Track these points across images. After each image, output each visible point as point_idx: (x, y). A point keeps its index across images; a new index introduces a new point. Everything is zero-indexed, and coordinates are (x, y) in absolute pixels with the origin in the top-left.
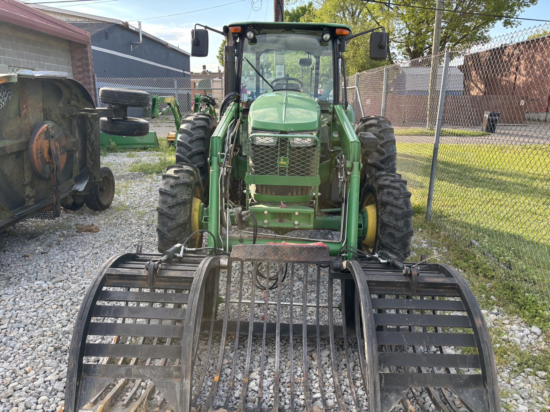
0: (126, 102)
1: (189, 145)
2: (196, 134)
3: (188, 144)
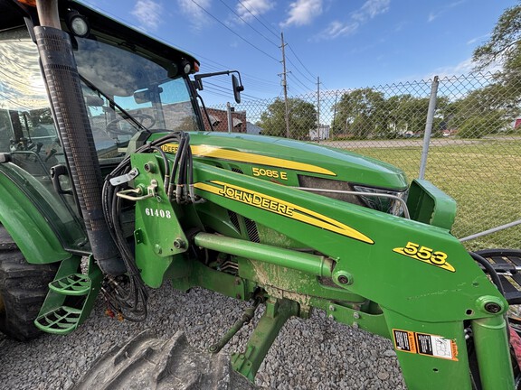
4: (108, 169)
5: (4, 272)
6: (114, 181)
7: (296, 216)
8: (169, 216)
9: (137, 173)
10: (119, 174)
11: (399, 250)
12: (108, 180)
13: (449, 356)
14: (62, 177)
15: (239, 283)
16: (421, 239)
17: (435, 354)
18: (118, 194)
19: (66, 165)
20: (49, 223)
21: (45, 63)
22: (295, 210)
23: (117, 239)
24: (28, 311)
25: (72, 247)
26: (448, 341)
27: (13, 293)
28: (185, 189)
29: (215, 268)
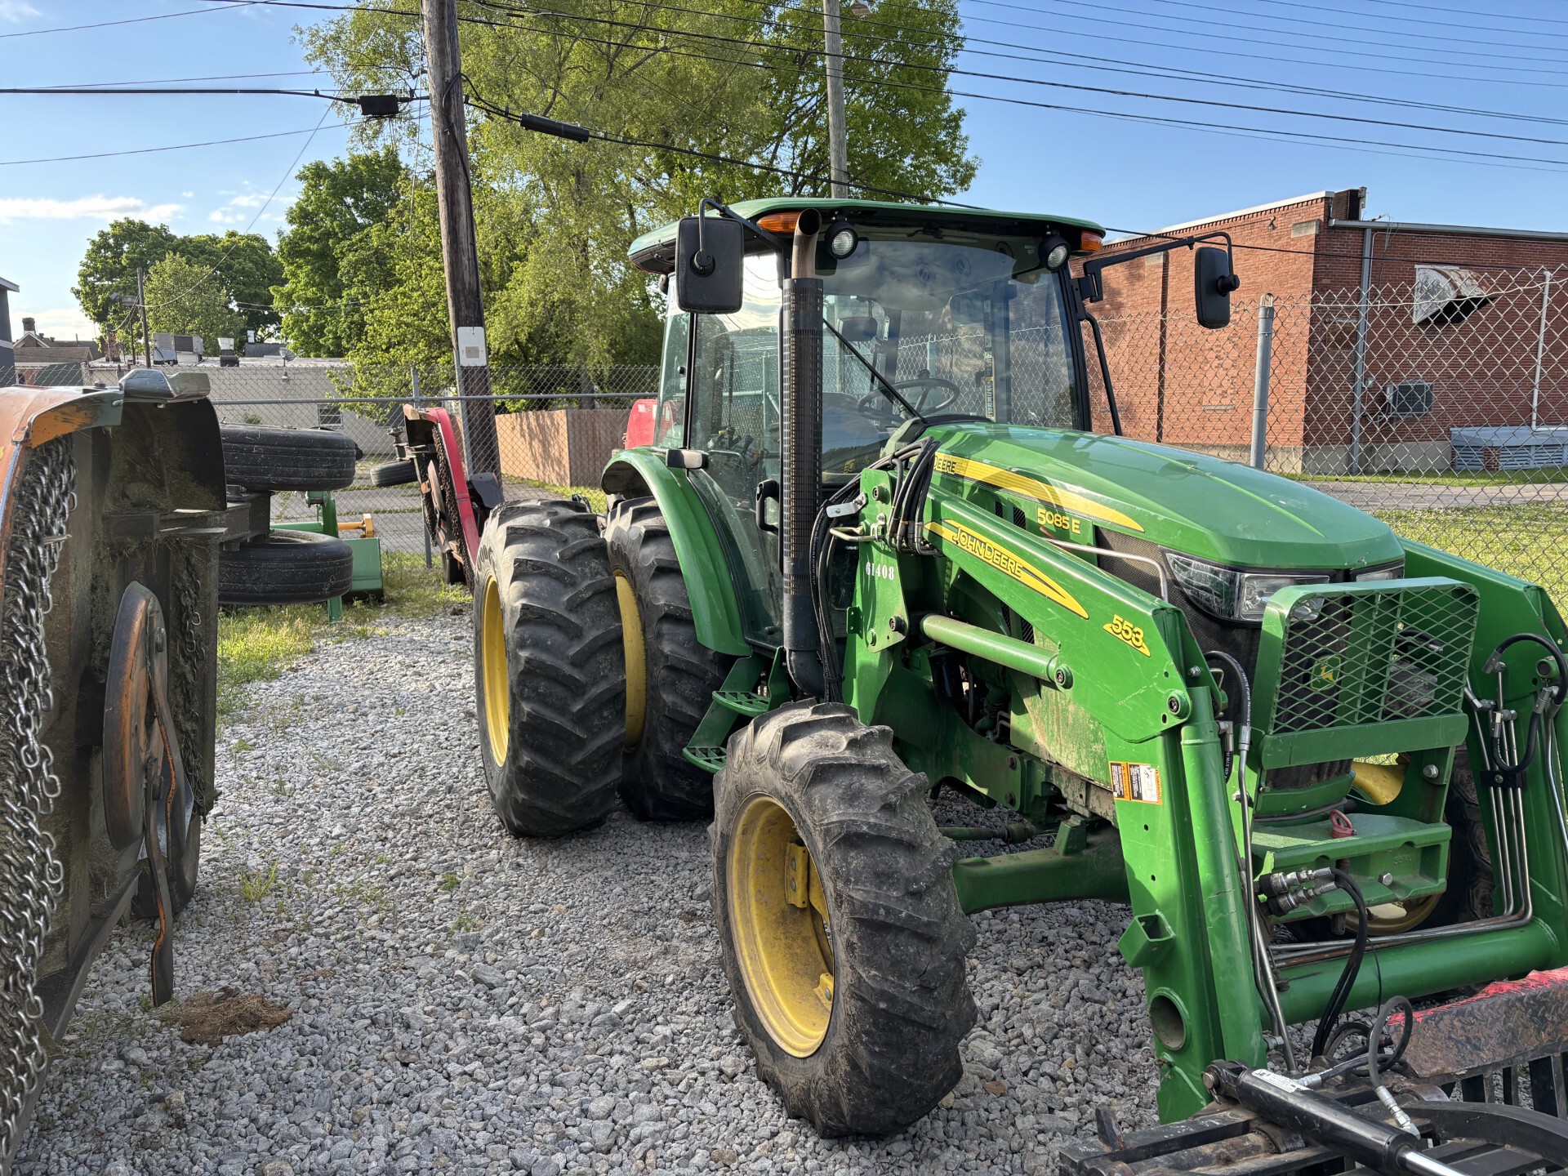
0: (295, 474)
1: (573, 618)
2: (584, 576)
3: (566, 615)
4: (829, 492)
5: (663, 653)
6: (832, 511)
7: (1025, 578)
8: (892, 577)
9: (864, 502)
10: (839, 501)
11: (1107, 627)
12: (825, 507)
13: (1155, 799)
14: (770, 500)
15: (1013, 766)
16: (1128, 613)
17: (1144, 798)
18: (832, 531)
19: (779, 482)
20: (734, 584)
21: (786, 328)
22: (1024, 569)
23: (818, 606)
24: (673, 740)
25: (756, 637)
26: (1153, 770)
27: (664, 696)
28: (910, 529)
29: (983, 733)
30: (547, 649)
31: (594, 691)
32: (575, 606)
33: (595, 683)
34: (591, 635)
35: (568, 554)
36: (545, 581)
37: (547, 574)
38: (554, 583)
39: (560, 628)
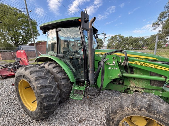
2: (49, 77)
6: (104, 61)
8: (117, 69)
9: (108, 59)
15: (123, 87)
18: (106, 64)
22: (157, 67)
29: (114, 84)
30: (47, 92)
31: (56, 95)
32: (50, 83)
33: (56, 94)
34: (54, 86)
35: (45, 74)
36: (43, 79)
37: (43, 78)
38: (45, 80)
39: (49, 87)
